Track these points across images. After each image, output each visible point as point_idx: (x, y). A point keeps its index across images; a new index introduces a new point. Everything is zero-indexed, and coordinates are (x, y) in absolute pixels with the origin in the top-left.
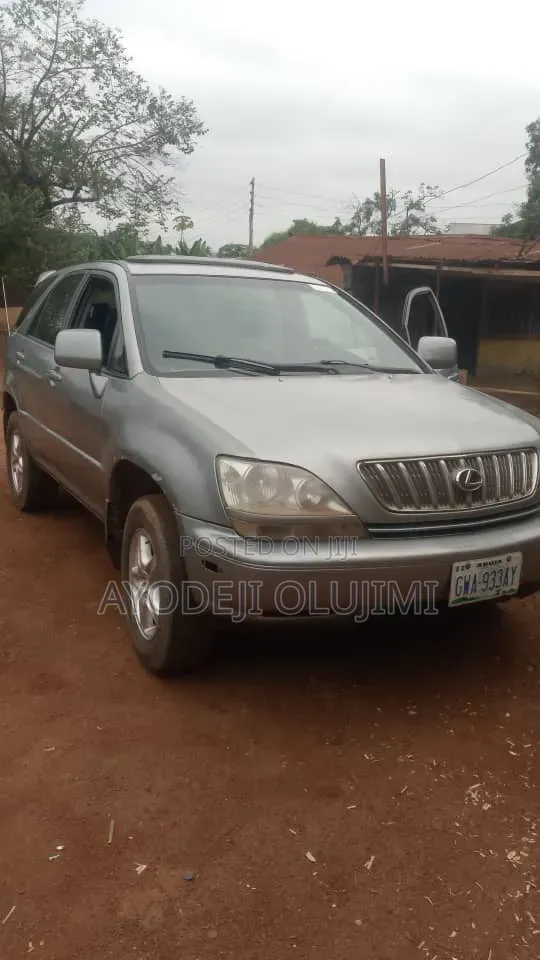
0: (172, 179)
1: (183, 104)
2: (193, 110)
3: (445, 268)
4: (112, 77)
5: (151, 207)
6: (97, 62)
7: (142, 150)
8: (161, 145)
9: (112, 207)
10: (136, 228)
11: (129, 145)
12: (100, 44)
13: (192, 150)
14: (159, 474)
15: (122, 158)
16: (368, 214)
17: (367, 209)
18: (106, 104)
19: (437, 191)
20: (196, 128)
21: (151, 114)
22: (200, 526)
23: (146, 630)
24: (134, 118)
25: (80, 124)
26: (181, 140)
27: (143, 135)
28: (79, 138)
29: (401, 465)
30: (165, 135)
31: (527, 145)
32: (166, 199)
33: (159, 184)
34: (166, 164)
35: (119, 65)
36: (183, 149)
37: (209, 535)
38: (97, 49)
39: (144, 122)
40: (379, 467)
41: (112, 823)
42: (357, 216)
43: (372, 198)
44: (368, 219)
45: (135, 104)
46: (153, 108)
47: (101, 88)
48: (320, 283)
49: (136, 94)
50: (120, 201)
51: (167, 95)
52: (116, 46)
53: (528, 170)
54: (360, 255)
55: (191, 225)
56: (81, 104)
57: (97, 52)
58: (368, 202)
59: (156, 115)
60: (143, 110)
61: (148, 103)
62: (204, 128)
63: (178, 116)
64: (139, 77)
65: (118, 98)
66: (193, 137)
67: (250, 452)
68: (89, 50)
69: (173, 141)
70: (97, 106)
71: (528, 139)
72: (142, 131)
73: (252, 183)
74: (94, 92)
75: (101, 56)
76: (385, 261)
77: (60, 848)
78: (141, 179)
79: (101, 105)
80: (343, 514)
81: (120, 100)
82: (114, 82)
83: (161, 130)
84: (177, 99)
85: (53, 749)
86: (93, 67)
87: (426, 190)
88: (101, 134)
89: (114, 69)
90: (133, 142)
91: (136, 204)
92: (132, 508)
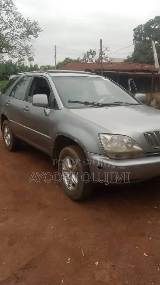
0: (32, 46)
1: (35, 22)
2: (38, 24)
3: (120, 72)
4: (12, 14)
5: (25, 54)
6: (7, 9)
7: (22, 37)
8: (28, 35)
9: (14, 55)
10: (21, 61)
11: (17, 35)
12: (7, 3)
13: (38, 37)
14: (77, 139)
15: (15, 39)
16: (88, 56)
17: (88, 54)
18: (10, 22)
19: (108, 49)
20: (39, 30)
21: (24, 26)
22: (94, 155)
23: (70, 188)
24: (19, 27)
25: (3, 29)
26: (34, 33)
27: (22, 32)
28: (2, 33)
29: (155, 134)
30: (29, 32)
31: (133, 35)
32: (30, 52)
33: (28, 47)
34: (29, 41)
35: (14, 10)
36: (35, 36)
37: (98, 158)
38: (7, 5)
39: (22, 28)
40: (149, 135)
41: (82, 249)
42: (85, 56)
43: (89, 51)
44: (88, 57)
45: (19, 22)
46: (25, 23)
47: (8, 17)
48: (104, 78)
49: (19, 19)
50: (16, 53)
51: (29, 20)
52: (13, 4)
53: (134, 42)
54: (94, 69)
55: (33, 60)
56: (2, 22)
57: (7, 6)
58: (88, 52)
59: (26, 26)
60: (22, 24)
61: (23, 22)
62: (41, 30)
63: (33, 26)
64: (20, 14)
65: (14, 20)
66: (38, 33)
67: (110, 131)
68: (4, 5)
69: (32, 34)
70: (7, 23)
71: (134, 33)
72: (22, 31)
73: (55, 47)
74: (6, 18)
75: (8, 7)
76: (102, 70)
77: (69, 259)
78: (22, 46)
79: (8, 23)
80: (140, 150)
81: (14, 21)
82: (13, 15)
83: (28, 31)
84: (32, 21)
85: (53, 227)
86: (5, 11)
87: (105, 49)
88: (8, 32)
89: (12, 11)
90: (19, 34)
91: (20, 53)
92: (63, 150)
